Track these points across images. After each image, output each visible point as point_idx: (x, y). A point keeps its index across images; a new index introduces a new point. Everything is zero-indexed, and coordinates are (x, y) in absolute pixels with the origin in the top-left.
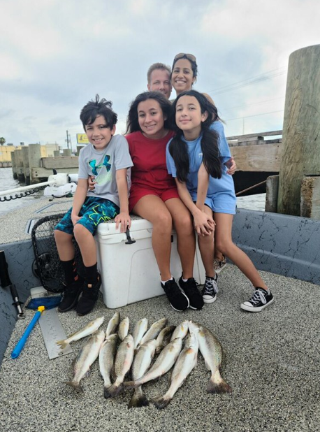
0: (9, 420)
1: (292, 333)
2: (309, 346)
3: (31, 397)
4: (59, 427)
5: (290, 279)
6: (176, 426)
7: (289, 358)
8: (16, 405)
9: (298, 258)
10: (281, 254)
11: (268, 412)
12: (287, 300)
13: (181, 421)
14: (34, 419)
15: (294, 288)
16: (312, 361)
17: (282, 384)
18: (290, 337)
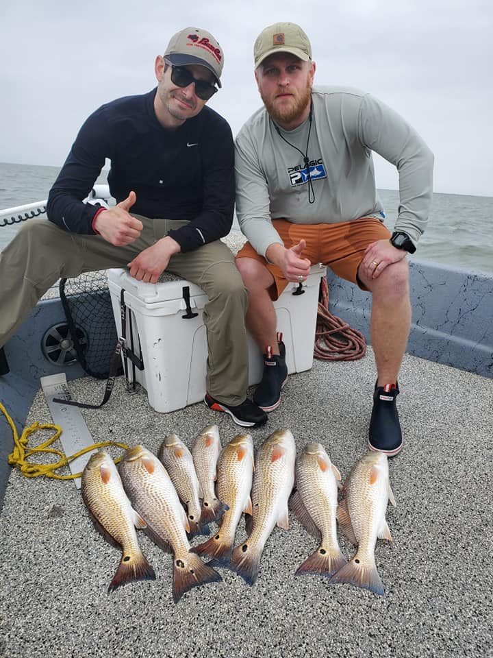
0: (22, 578)
1: (440, 452)
2: (462, 473)
3: (53, 545)
4: (95, 589)
5: (444, 367)
6: (264, 589)
7: (432, 491)
8: (32, 557)
9: (458, 334)
10: (431, 327)
11: (396, 571)
12: (435, 401)
13: (271, 582)
14: (58, 577)
15: (448, 382)
16: (465, 496)
17: (419, 530)
18: (435, 458)
